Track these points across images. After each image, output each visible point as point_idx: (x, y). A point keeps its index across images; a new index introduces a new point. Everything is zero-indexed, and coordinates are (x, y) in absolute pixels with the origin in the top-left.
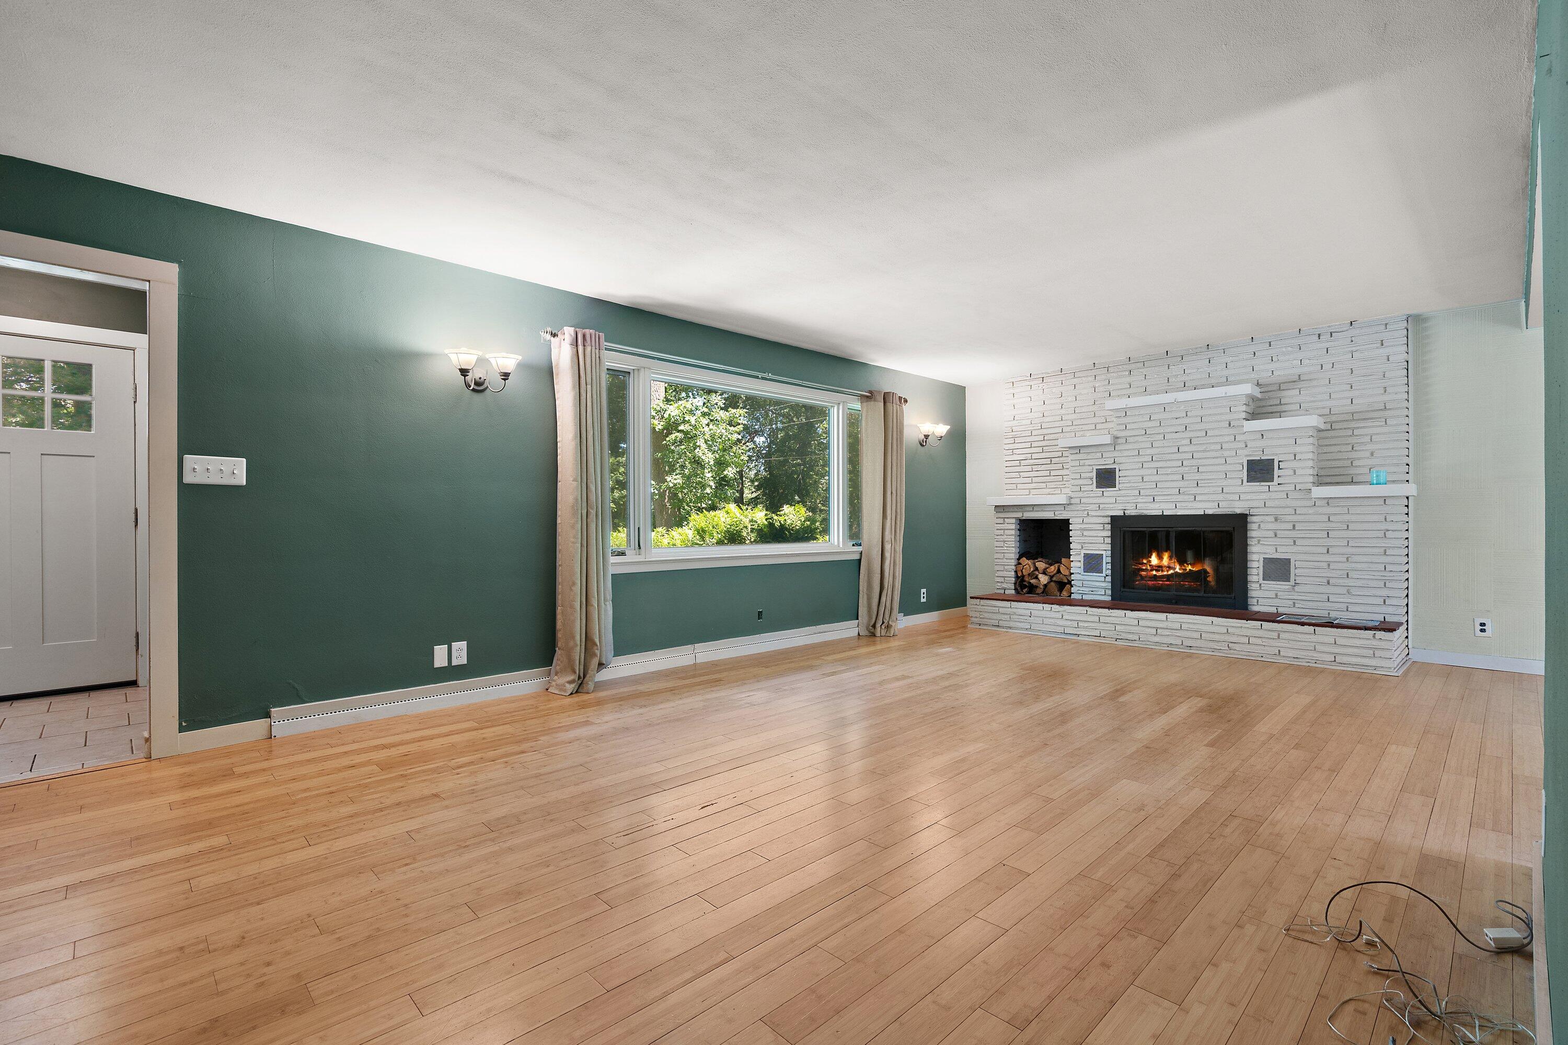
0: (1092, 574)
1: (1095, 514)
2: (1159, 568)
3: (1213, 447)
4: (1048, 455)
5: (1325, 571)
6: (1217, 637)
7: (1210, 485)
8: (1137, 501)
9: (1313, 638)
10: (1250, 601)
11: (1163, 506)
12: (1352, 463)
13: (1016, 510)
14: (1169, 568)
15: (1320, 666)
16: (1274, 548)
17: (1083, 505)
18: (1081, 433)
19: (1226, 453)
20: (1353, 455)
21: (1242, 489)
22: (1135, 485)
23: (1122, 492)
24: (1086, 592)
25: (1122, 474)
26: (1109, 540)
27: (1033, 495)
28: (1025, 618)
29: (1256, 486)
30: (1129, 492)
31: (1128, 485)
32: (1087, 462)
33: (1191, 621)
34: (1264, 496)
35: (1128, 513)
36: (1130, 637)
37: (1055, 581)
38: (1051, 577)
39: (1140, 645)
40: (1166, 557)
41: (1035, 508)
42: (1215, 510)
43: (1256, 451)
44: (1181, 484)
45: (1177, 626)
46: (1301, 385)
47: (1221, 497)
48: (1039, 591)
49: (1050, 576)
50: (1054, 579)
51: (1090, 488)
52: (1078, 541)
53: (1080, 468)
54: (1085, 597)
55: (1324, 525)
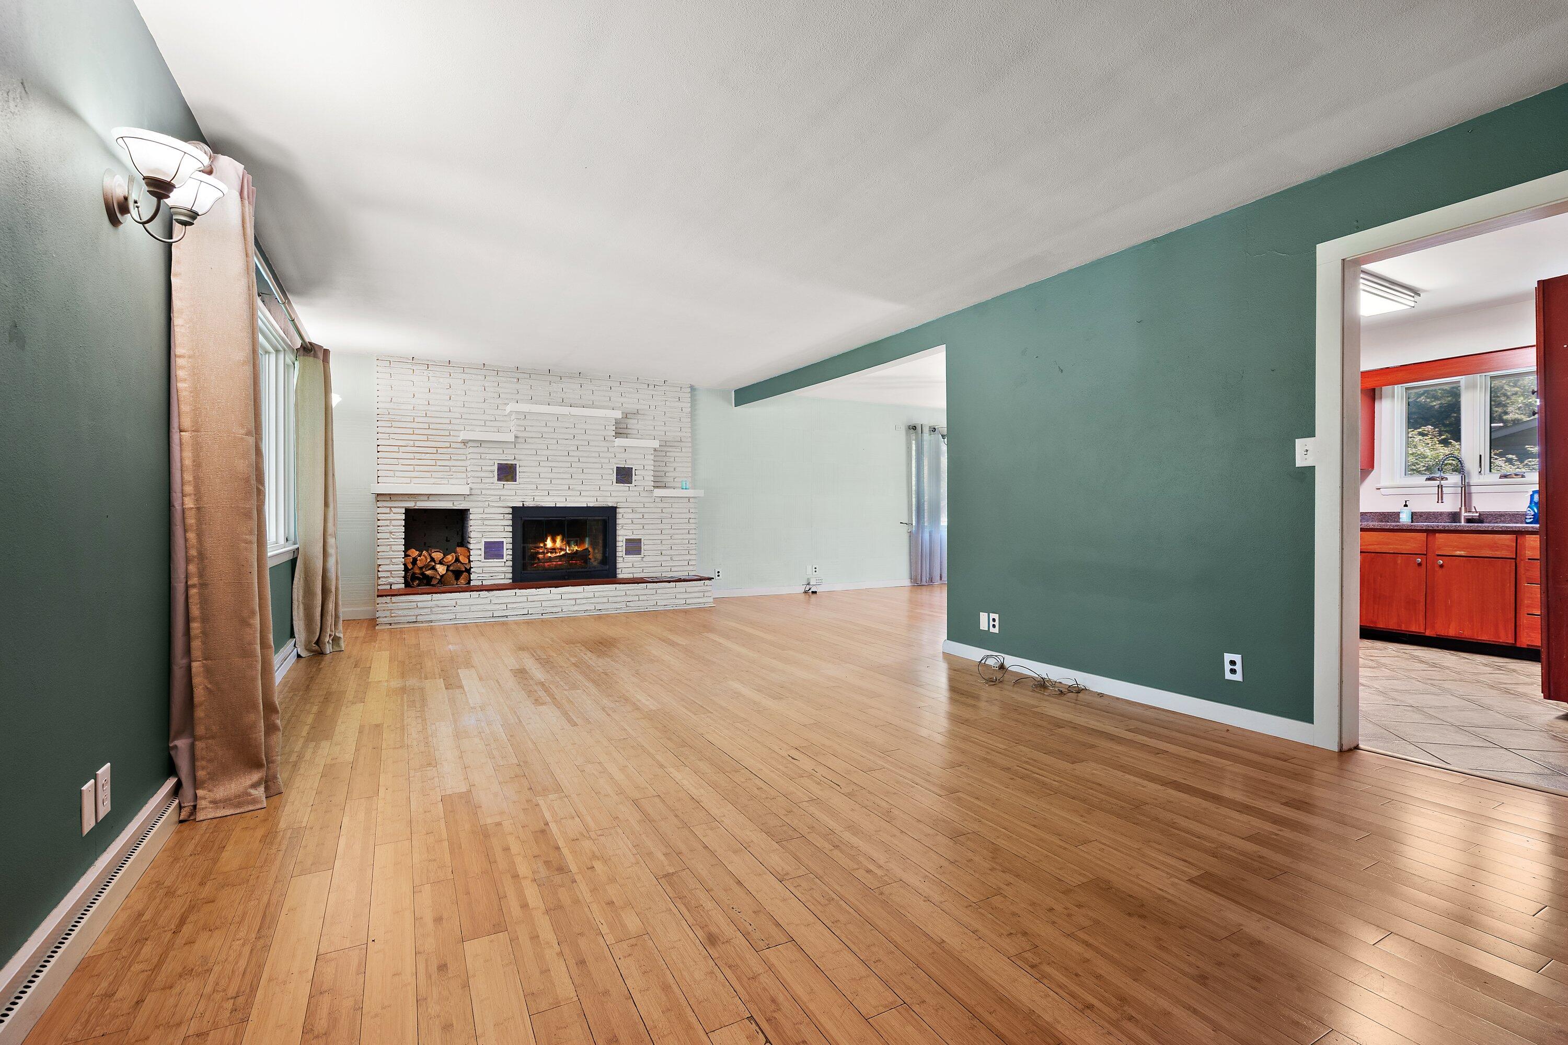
0: (492, 560)
1: (496, 505)
2: (553, 550)
3: (593, 455)
4: (433, 444)
5: (659, 546)
6: (619, 599)
7: (590, 483)
8: (534, 494)
9: (675, 590)
10: (619, 571)
11: (556, 499)
12: (665, 474)
13: (407, 499)
14: (561, 549)
15: (678, 608)
16: (631, 531)
17: (483, 496)
18: (471, 427)
19: (603, 460)
20: (665, 469)
21: (612, 488)
22: (534, 480)
23: (522, 486)
24: (486, 578)
25: (521, 469)
26: (510, 529)
27: (414, 483)
28: (449, 608)
29: (622, 486)
30: (528, 486)
31: (528, 480)
32: (488, 456)
33: (602, 590)
34: (626, 494)
35: (526, 504)
36: (554, 610)
37: (452, 571)
38: (448, 567)
39: (564, 616)
40: (559, 539)
41: (431, 498)
42: (595, 503)
43: (621, 461)
44: (571, 482)
45: (591, 595)
46: (639, 417)
47: (598, 493)
48: (434, 582)
49: (448, 565)
50: (451, 568)
51: (491, 480)
52: (478, 530)
53: (481, 461)
54: (485, 583)
55: (659, 515)
